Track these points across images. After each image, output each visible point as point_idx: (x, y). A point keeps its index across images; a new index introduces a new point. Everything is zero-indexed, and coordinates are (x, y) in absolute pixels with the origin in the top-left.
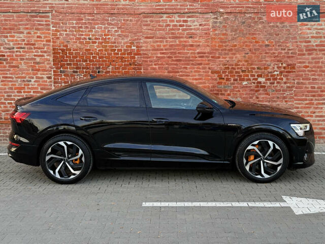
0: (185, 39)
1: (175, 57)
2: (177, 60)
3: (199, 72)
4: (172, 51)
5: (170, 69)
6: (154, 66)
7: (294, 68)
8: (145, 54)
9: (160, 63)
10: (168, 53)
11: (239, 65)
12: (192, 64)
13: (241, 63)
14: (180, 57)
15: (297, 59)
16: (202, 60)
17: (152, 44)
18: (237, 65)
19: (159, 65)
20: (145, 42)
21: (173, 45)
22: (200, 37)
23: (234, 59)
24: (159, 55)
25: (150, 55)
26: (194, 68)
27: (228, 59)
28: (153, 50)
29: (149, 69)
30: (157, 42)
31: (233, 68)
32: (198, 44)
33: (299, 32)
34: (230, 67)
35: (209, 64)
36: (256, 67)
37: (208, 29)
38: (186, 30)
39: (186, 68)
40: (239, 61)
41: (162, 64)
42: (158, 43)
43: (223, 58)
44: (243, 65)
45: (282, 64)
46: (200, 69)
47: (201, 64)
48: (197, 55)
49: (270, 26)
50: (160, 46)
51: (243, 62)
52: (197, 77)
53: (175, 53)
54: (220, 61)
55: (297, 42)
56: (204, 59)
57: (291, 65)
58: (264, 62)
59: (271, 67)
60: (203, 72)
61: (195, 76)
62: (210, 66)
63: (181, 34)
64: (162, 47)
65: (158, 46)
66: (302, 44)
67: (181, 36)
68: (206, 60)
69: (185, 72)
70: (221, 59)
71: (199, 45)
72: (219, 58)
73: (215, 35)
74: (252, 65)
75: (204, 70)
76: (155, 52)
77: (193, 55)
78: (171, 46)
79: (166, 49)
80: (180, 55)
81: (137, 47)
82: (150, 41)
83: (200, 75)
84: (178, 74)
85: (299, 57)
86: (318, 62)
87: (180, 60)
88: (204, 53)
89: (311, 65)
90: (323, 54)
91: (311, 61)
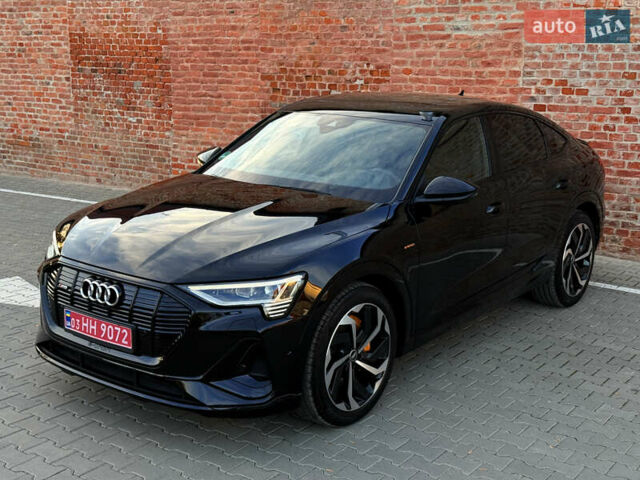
0: (225, 17)
1: (212, 48)
2: (214, 54)
3: (245, 76)
4: (208, 37)
5: (206, 70)
6: (185, 64)
7: (386, 73)
8: (174, 43)
9: (193, 58)
10: (201, 42)
11: (301, 65)
12: (235, 62)
13: (304, 62)
14: (219, 48)
15: (393, 55)
16: (248, 56)
17: (182, 25)
18: (297, 65)
19: (191, 62)
20: (173, 22)
21: (208, 27)
22: (245, 11)
23: (293, 54)
24: (192, 45)
25: (180, 44)
26: (237, 69)
27: (284, 53)
28: (183, 36)
29: (180, 68)
30: (188, 21)
31: (292, 70)
32: (242, 24)
34: (288, 68)
35: (258, 62)
39: (226, 68)
40: (301, 58)
41: (195, 60)
42: (190, 24)
43: (278, 51)
44: (307, 65)
45: (368, 65)
46: (246, 70)
47: (245, 62)
48: (241, 46)
50: (192, 28)
51: (308, 60)
52: (242, 86)
54: (273, 57)
55: (391, 21)
56: (250, 52)
57: (382, 67)
58: (339, 61)
59: (350, 71)
60: (250, 76)
61: (239, 82)
62: (259, 66)
63: (218, 6)
64: (195, 31)
65: (189, 28)
66: (400, 25)
67: (219, 10)
68: (253, 55)
69: (225, 75)
70: (275, 54)
71: (243, 28)
72: (271, 50)
73: (266, 7)
74: (320, 65)
76: (186, 39)
77: (236, 46)
78: (206, 28)
79: (199, 35)
80: (218, 45)
81: (164, 30)
82: (180, 20)
83: (246, 82)
84: (216, 79)
85: (396, 51)
86: (428, 63)
87: (218, 55)
88: (251, 42)
89: (415, 69)
90: (436, 45)
91: (415, 59)
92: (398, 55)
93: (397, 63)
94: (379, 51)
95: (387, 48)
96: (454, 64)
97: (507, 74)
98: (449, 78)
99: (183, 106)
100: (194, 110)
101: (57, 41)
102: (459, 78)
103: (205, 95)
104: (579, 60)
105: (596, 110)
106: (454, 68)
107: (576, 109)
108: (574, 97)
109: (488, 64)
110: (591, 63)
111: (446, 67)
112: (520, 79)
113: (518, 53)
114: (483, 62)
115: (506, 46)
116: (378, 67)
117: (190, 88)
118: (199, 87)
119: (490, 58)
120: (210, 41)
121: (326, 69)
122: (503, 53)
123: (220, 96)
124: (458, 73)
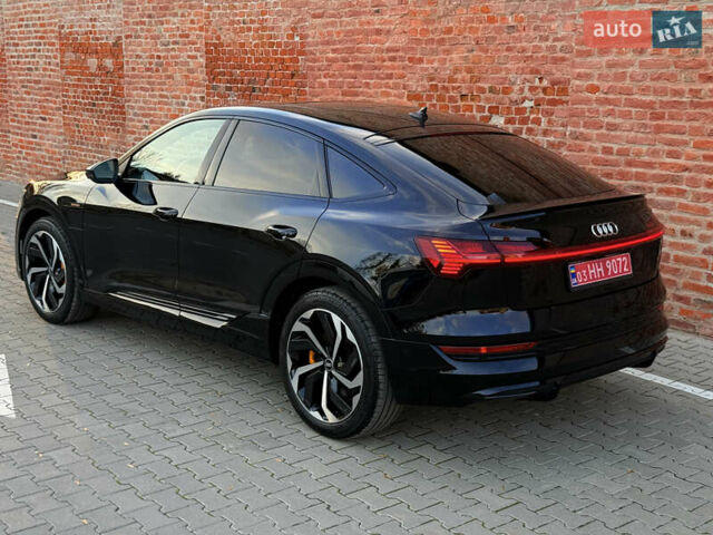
0: (368, 18)
1: (353, 59)
2: (355, 67)
3: (389, 94)
4: (349, 45)
5: (345, 88)
7: (564, 91)
8: (311, 53)
9: (331, 72)
10: (341, 51)
11: (455, 81)
12: (378, 77)
13: (459, 76)
14: (361, 59)
15: (573, 66)
16: (394, 68)
17: (321, 30)
18: (451, 80)
19: (330, 77)
20: (312, 26)
21: (350, 31)
22: (392, 10)
23: (447, 65)
25: (318, 54)
26: (380, 86)
27: (436, 65)
28: (322, 43)
29: (317, 85)
30: (328, 24)
31: (444, 87)
32: (388, 27)
34: (440, 85)
35: (404, 77)
39: (367, 85)
40: (457, 70)
41: (334, 75)
42: (330, 29)
43: (428, 62)
44: (464, 81)
45: (541, 79)
47: (390, 76)
48: (385, 55)
50: (332, 34)
51: (464, 74)
54: (423, 69)
55: (574, 17)
56: (396, 64)
57: (559, 83)
58: (503, 74)
59: (516, 88)
60: (395, 95)
62: (405, 81)
63: (362, 4)
64: (334, 37)
65: (329, 33)
67: (362, 9)
68: (399, 68)
69: (367, 94)
70: (426, 66)
71: (389, 31)
72: (421, 61)
73: (415, 4)
74: (479, 80)
75: (396, 92)
76: (325, 47)
77: (380, 55)
78: (347, 33)
79: (339, 42)
80: (359, 55)
81: (301, 37)
82: (319, 24)
84: (357, 98)
85: (578, 60)
87: (359, 67)
88: (397, 51)
89: (604, 85)
90: (635, 51)
91: (605, 71)
92: (581, 65)
93: (579, 76)
94: (556, 61)
95: (567, 56)
96: (659, 78)
98: (651, 98)
101: (194, 53)
102: (665, 99)
106: (659, 84)
109: (709, 79)
111: (648, 83)
114: (701, 76)
116: (554, 83)
120: (350, 51)
121: (486, 86)
124: (664, 92)
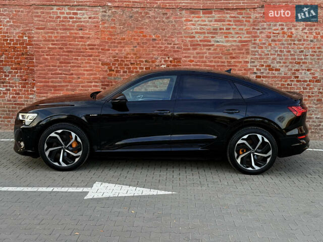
0: (76, 31)
1: (67, 48)
2: (68, 52)
3: (90, 63)
4: (63, 42)
5: (61, 60)
6: (46, 57)
7: (179, 62)
8: (37, 45)
9: (51, 53)
10: (59, 44)
11: (128, 58)
12: (83, 56)
13: (129, 56)
15: (183, 53)
16: (93, 52)
17: (43, 35)
18: (126, 57)
19: (50, 55)
20: (37, 33)
21: (63, 36)
22: (90, 29)
23: (123, 52)
24: (51, 46)
25: (41, 45)
26: (84, 60)
27: (117, 52)
28: (44, 41)
29: (41, 59)
30: (48, 33)
31: (122, 60)
32: (88, 36)
33: (184, 28)
34: (119, 59)
35: (99, 56)
36: (144, 60)
37: (97, 22)
38: (76, 22)
39: (77, 59)
40: (128, 54)
41: (54, 55)
42: (50, 35)
43: (112, 50)
44: (132, 58)
45: (169, 58)
46: (91, 60)
47: (91, 56)
48: (87, 47)
49: (156, 21)
50: (51, 37)
51: (132, 55)
52: (88, 68)
53: (66, 45)
54: (110, 53)
55: (182, 37)
57: (177, 59)
58: (152, 56)
59: (158, 61)
60: (94, 63)
61: (86, 67)
62: (100, 58)
63: (71, 26)
64: (53, 38)
65: (49, 37)
66: (186, 39)
67: (71, 28)
68: (96, 52)
69: (75, 63)
70: (111, 52)
71: (89, 38)
72: (109, 50)
73: (104, 27)
74: (140, 58)
75: (95, 62)
76: (47, 43)
77: (84, 47)
78: (62, 37)
79: (57, 41)
80: (71, 47)
81: (29, 37)
82: (42, 32)
83: (90, 66)
84: (70, 65)
85: (184, 51)
86: (202, 57)
87: (71, 52)
88: (95, 46)
89: (196, 60)
90: (207, 49)
91: (195, 55)
92: (186, 53)
93: (185, 57)
94: (175, 51)
95: (180, 50)
97: (243, 62)
98: (213, 64)
99: (44, 80)
100: (52, 82)
102: (218, 64)
103: (61, 74)
104: (276, 56)
105: (284, 77)
106: (216, 59)
107: (275, 77)
108: (274, 72)
109: (234, 58)
110: (281, 58)
111: (212, 59)
112: (249, 65)
113: (248, 53)
114: (231, 57)
115: (242, 50)
116: (174, 59)
117: (49, 70)
118: (57, 69)
119: (234, 55)
122: (240, 53)
123: (72, 74)
124: (218, 62)
